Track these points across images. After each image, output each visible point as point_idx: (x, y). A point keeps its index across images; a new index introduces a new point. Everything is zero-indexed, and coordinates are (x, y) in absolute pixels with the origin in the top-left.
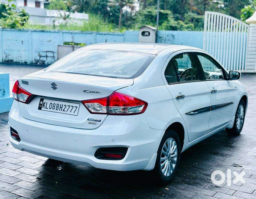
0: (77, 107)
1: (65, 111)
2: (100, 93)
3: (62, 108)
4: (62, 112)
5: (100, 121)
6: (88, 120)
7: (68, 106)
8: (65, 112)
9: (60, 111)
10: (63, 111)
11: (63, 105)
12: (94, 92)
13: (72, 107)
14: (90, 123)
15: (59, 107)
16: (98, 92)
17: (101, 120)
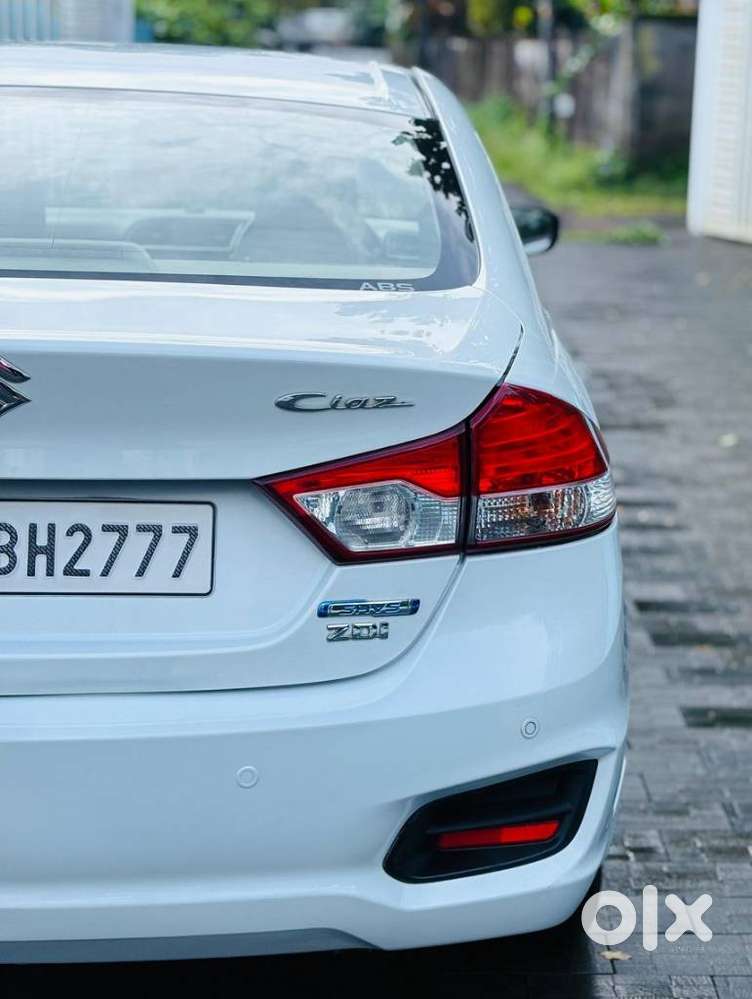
0: (193, 532)
1: (86, 573)
2: (403, 405)
3: (50, 551)
4: (60, 582)
5: (414, 607)
6: (323, 613)
7: (107, 528)
8: (94, 583)
9: (41, 582)
10: (69, 571)
11: (52, 529)
12: (362, 405)
13: (149, 537)
14: (339, 635)
15: (22, 551)
16: (388, 403)
17: (416, 603)
